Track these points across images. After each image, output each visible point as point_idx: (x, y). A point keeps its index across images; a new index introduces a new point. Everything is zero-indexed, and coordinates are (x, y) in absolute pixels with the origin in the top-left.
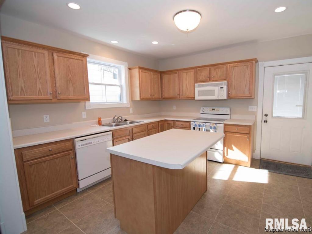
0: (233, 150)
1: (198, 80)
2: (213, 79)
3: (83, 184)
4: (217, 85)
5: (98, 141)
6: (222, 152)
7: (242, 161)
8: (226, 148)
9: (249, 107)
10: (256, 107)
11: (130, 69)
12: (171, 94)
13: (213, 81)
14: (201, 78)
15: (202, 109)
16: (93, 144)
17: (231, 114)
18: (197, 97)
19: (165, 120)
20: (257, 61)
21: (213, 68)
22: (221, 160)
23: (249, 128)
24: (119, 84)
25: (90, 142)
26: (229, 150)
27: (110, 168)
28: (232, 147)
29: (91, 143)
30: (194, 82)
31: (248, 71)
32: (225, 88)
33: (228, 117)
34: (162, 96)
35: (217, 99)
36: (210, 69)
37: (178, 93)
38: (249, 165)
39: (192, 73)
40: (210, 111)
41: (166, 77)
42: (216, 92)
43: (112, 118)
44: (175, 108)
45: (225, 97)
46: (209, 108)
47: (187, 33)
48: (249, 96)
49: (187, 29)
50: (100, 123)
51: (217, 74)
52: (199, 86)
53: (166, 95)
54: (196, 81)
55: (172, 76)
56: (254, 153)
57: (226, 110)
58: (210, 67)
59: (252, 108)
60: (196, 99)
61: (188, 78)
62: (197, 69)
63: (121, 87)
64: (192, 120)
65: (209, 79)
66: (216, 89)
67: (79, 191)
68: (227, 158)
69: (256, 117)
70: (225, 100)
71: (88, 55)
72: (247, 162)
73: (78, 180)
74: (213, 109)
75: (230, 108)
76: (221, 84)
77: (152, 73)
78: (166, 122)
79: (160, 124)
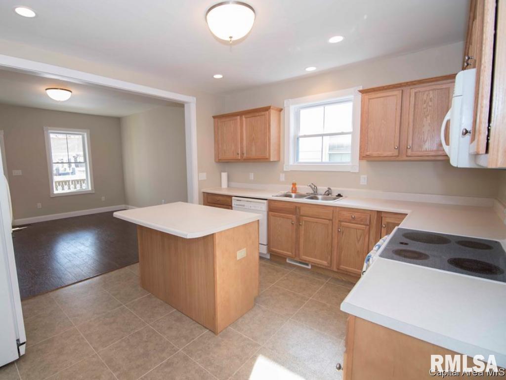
5: (251, 207)
16: (245, 207)
25: (243, 204)
29: (244, 206)
47: (231, 44)
49: (231, 37)
50: (293, 190)
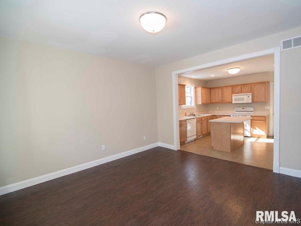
0: (256, 129)
1: (234, 92)
2: (243, 92)
3: (189, 139)
4: (246, 95)
5: (193, 122)
6: (250, 131)
7: (261, 135)
8: (252, 129)
9: (265, 107)
10: (269, 107)
11: (195, 88)
12: (217, 101)
13: (243, 93)
14: (235, 91)
15: (236, 108)
17: (254, 111)
18: (234, 102)
19: (214, 115)
20: (269, 82)
21: (243, 86)
22: (249, 135)
23: (265, 117)
24: (190, 96)
26: (254, 129)
27: (195, 135)
28: (255, 128)
29: (191, 122)
30: (231, 94)
31: (263, 88)
32: (251, 97)
33: (253, 112)
34: (211, 102)
35: (246, 102)
36: (241, 86)
37: (221, 100)
38: (266, 137)
39: (230, 89)
40: (242, 109)
41: (213, 91)
42: (245, 99)
43: (189, 113)
44: (218, 108)
45: (251, 102)
46: (240, 108)
48: (264, 100)
50: (186, 115)
51: (245, 89)
52: (235, 96)
53: (213, 101)
54: (233, 93)
55: (217, 90)
56: (269, 133)
57: (252, 109)
58: (242, 86)
59: (267, 108)
60: (233, 103)
61: (227, 92)
62: (233, 87)
63: (191, 97)
64: (231, 114)
65: (241, 92)
66: (245, 97)
67: (186, 142)
68: (253, 134)
69: (269, 112)
70: (251, 103)
71: (186, 85)
72: (264, 136)
73: (187, 137)
74: (243, 108)
75: (254, 108)
76: (248, 95)
77: (206, 89)
78: (215, 116)
79: (212, 117)
